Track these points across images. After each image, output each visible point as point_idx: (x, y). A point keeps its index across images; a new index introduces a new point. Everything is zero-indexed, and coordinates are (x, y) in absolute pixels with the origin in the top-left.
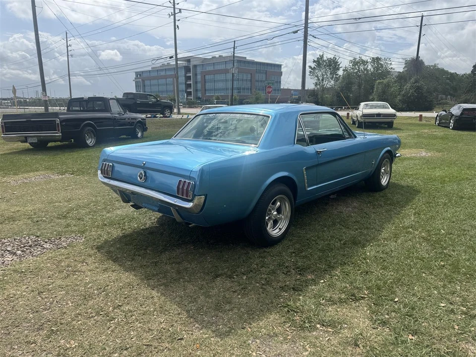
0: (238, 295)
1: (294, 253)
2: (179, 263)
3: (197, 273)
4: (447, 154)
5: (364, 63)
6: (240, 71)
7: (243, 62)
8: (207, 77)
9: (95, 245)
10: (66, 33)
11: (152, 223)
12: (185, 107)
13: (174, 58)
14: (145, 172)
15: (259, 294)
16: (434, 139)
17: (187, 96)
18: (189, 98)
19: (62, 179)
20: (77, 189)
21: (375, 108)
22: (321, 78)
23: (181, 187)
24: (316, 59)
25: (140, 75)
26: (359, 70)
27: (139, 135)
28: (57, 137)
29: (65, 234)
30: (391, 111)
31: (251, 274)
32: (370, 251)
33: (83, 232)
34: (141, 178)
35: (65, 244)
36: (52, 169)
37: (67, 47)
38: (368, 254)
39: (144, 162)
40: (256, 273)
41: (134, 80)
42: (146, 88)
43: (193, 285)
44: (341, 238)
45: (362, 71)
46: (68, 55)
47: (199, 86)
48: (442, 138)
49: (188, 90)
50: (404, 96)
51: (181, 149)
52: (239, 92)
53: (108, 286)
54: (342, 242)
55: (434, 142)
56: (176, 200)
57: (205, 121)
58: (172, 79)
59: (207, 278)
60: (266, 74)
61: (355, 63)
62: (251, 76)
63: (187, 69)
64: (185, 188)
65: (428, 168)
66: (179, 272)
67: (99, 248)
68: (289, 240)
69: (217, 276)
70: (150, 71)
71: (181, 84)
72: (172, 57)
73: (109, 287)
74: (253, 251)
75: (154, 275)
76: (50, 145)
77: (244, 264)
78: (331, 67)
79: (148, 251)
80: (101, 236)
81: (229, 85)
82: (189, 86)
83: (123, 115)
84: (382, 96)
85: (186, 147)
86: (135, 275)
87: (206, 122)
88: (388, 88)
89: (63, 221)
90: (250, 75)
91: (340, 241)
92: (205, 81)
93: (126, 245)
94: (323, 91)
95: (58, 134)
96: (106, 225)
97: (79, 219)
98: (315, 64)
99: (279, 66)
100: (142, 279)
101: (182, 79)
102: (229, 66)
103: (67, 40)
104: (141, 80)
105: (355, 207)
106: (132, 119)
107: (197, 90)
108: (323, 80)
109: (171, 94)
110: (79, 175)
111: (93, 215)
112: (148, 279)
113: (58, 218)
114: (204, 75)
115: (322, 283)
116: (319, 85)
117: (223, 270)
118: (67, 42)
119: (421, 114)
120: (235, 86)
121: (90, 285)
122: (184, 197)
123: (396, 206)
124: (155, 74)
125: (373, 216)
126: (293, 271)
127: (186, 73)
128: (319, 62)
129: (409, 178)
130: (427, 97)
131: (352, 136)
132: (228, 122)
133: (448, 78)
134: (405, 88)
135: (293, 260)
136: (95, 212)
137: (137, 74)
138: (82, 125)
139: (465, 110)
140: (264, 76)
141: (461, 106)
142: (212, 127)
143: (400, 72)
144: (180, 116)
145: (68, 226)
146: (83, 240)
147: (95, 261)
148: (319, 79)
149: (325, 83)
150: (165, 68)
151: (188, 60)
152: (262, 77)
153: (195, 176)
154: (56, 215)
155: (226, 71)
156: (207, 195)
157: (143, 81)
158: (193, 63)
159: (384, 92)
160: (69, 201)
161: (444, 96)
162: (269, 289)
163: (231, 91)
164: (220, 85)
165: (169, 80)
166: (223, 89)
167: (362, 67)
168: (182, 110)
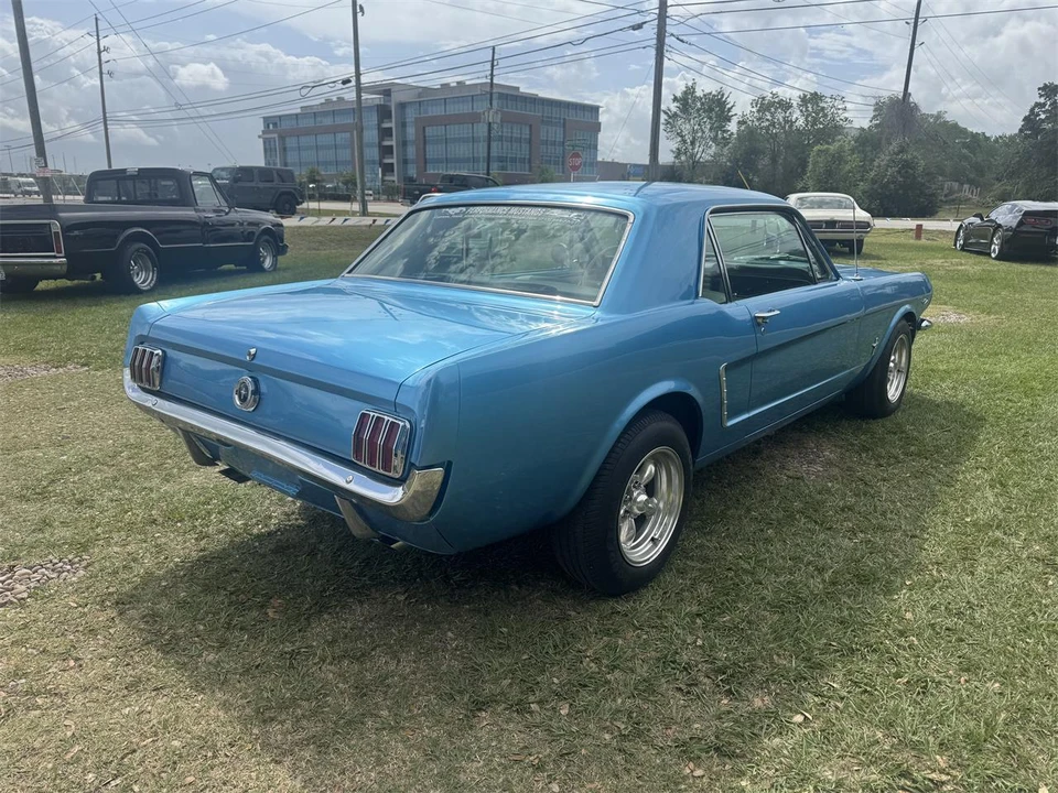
0: (551, 779)
1: (699, 615)
2: (361, 658)
3: (419, 694)
4: (1008, 318)
5: (785, 105)
6: (507, 119)
7: (512, 97)
8: (429, 130)
9: (111, 594)
10: (96, 19)
11: (287, 514)
12: (379, 200)
13: (353, 83)
14: (256, 381)
15: (617, 776)
16: (965, 283)
17: (383, 175)
18: (386, 178)
19: (55, 379)
20: (89, 409)
21: (820, 207)
22: (689, 139)
23: (366, 435)
24: (679, 95)
25: (275, 124)
26: (773, 124)
27: (268, 263)
28: (55, 268)
29: (29, 553)
30: (862, 215)
31: (585, 698)
32: (909, 604)
33: (84, 547)
34: (243, 400)
35: (23, 588)
36: (34, 350)
37: (99, 52)
38: (909, 616)
39: (253, 351)
40: (596, 690)
41: (259, 137)
42: (289, 153)
43: (405, 741)
44: (821, 563)
45: (780, 124)
46: (101, 73)
47: (411, 152)
48: (980, 280)
49: (387, 161)
50: (874, 181)
51: (368, 308)
52: (503, 168)
53: (134, 751)
54: (827, 576)
55: (966, 287)
56: (352, 474)
57: (429, 230)
58: (348, 135)
59: (448, 712)
60: (564, 126)
61: (764, 106)
62: (531, 130)
63: (384, 112)
64: (381, 440)
65: (980, 355)
66: (361, 692)
67: (122, 603)
68: (678, 571)
69: (479, 706)
70: (297, 115)
71: (370, 145)
72: (348, 81)
73: (138, 755)
74: (579, 609)
75: (283, 706)
76: (42, 285)
77: (558, 657)
78: (713, 114)
79: (270, 612)
80: (135, 560)
81: (481, 150)
82: (388, 151)
83: (227, 214)
84: (826, 183)
85: (381, 303)
86: (225, 706)
87: (433, 234)
88: (840, 164)
89: (32, 510)
90: (528, 128)
91: (821, 570)
92: (424, 141)
93: (207, 589)
94: (694, 167)
95: (58, 260)
96: (154, 521)
97: (81, 503)
98: (676, 104)
99: (595, 110)
100: (245, 722)
101: (371, 135)
102: (480, 107)
103: (98, 36)
104: (276, 135)
105: (830, 463)
106: (250, 224)
107: (405, 162)
108: (693, 143)
109: (347, 171)
110: (103, 368)
111: (122, 488)
112: (265, 721)
113: (23, 498)
114: (423, 125)
115: (800, 725)
116: (685, 153)
117: (496, 681)
118: (98, 40)
119: (919, 223)
120: (494, 153)
121: (77, 748)
122: (376, 469)
123: (937, 461)
124: (309, 123)
125: (884, 489)
126: (706, 680)
127: (381, 121)
128: (686, 100)
129: (942, 380)
130: (923, 185)
131: (830, 274)
132: (483, 235)
133: (965, 145)
134: (876, 164)
135: (699, 642)
136: (129, 478)
137: (267, 120)
138: (121, 238)
139: (1028, 214)
140: (560, 131)
141: (1016, 206)
142: (448, 248)
143: (862, 129)
144: (368, 221)
145: (46, 523)
146: (82, 572)
147: (106, 652)
148: (684, 142)
149: (698, 149)
150: (332, 109)
151: (386, 91)
152: (556, 133)
153: (412, 401)
154: (16, 489)
155: (474, 118)
156: (450, 463)
157: (282, 138)
158: (397, 98)
159: (829, 173)
160: (61, 443)
161: (956, 185)
162: (644, 752)
163: (486, 164)
164: (462, 150)
165: (342, 137)
166: (466, 160)
167: (780, 116)
168: (371, 208)
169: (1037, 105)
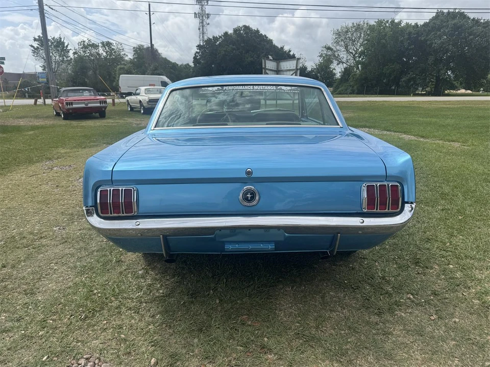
23: (377, 196)
24: (37, 38)
26: (91, 55)
45: (94, 55)
61: (85, 45)
64: (388, 196)
98: (36, 42)
122: (385, 211)
169: (197, 52)
